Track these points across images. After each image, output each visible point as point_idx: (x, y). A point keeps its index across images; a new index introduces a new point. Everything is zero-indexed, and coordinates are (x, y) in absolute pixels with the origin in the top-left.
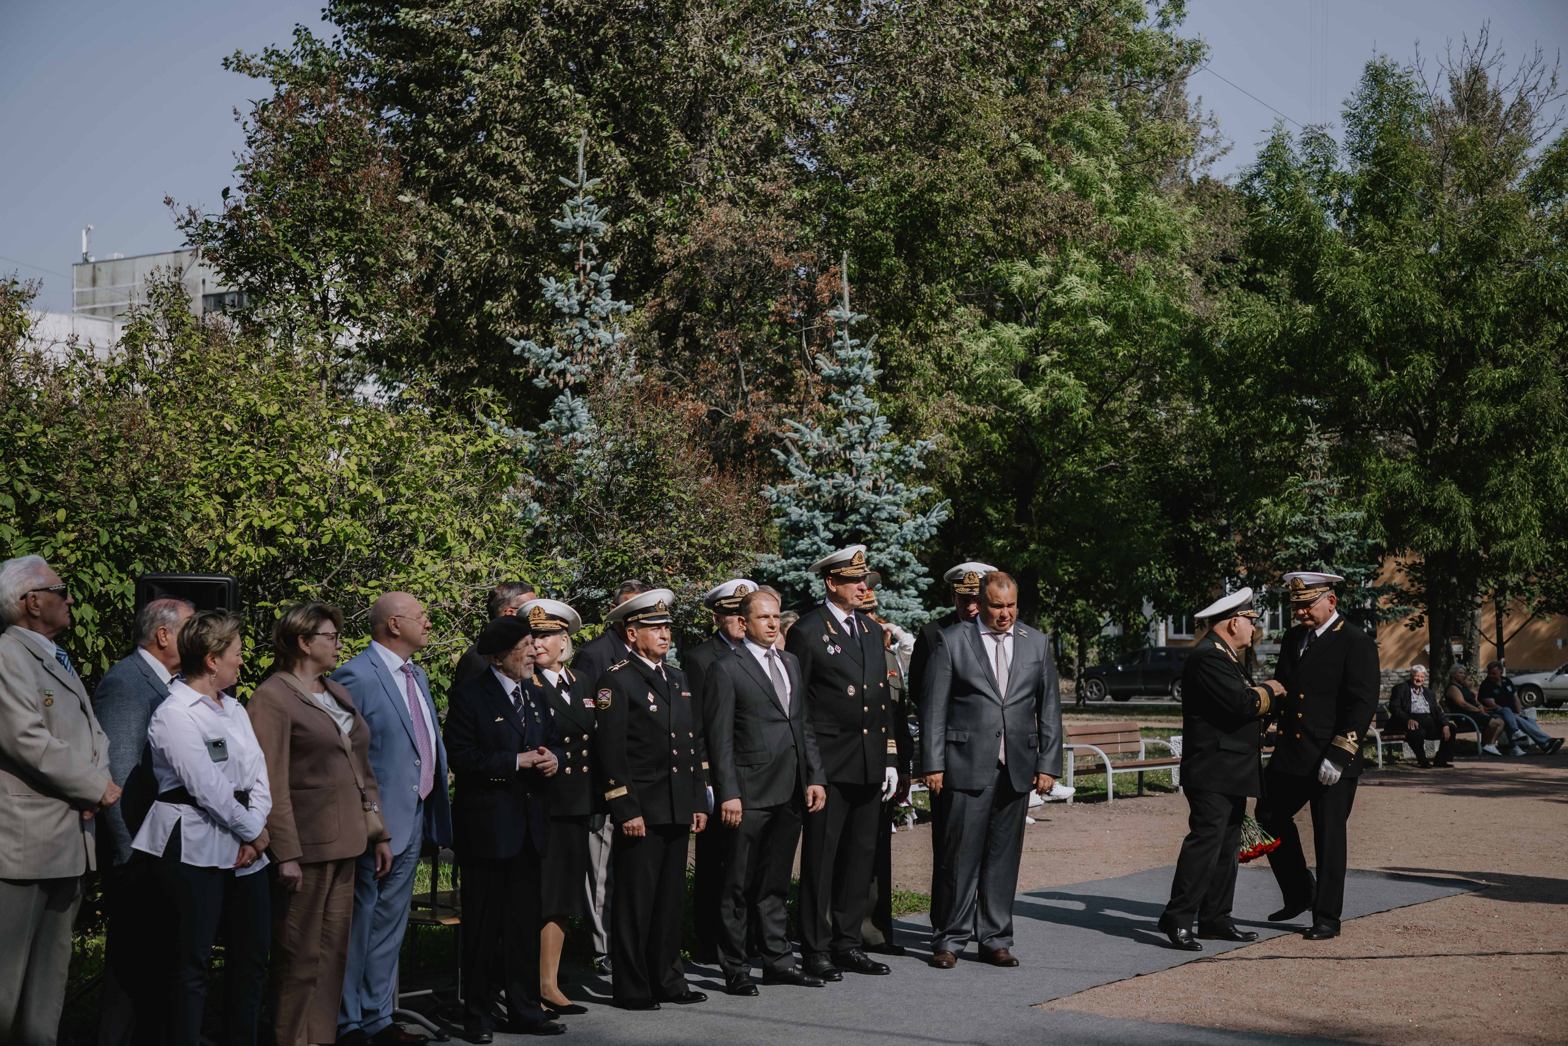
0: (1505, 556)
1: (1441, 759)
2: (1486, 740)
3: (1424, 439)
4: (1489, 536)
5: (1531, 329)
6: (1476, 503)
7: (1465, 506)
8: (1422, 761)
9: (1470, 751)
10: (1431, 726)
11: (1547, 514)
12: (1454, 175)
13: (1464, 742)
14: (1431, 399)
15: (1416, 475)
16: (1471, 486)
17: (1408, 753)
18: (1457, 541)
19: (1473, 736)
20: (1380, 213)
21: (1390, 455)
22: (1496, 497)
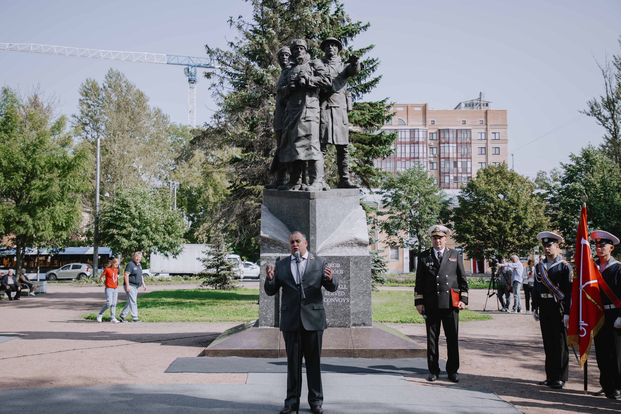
0: (41, 237)
1: (16, 298)
2: (31, 291)
3: (18, 201)
4: (37, 230)
5: (51, 170)
6: (33, 221)
7: (30, 222)
8: (10, 299)
9: (25, 295)
10: (14, 288)
11: (54, 225)
12: (29, 124)
13: (24, 292)
14: (21, 189)
15: (16, 211)
16: (33, 215)
17: (6, 296)
18: (27, 232)
19: (27, 290)
20: (6, 132)
21: (8, 205)
22: (39, 219)
